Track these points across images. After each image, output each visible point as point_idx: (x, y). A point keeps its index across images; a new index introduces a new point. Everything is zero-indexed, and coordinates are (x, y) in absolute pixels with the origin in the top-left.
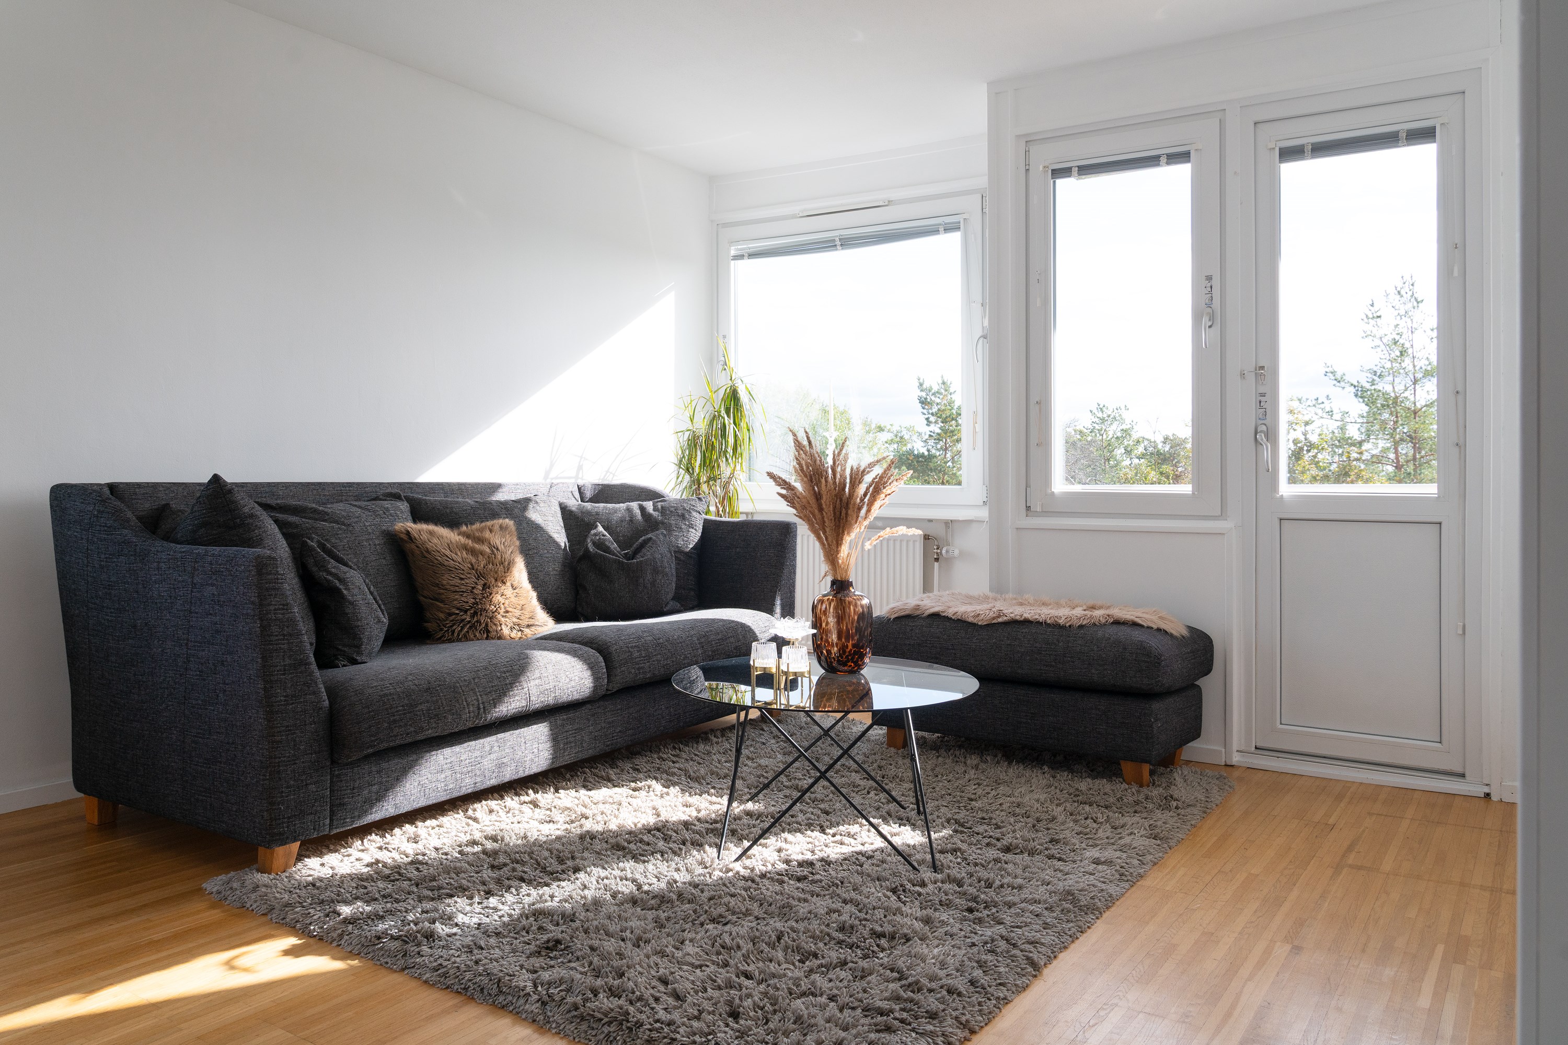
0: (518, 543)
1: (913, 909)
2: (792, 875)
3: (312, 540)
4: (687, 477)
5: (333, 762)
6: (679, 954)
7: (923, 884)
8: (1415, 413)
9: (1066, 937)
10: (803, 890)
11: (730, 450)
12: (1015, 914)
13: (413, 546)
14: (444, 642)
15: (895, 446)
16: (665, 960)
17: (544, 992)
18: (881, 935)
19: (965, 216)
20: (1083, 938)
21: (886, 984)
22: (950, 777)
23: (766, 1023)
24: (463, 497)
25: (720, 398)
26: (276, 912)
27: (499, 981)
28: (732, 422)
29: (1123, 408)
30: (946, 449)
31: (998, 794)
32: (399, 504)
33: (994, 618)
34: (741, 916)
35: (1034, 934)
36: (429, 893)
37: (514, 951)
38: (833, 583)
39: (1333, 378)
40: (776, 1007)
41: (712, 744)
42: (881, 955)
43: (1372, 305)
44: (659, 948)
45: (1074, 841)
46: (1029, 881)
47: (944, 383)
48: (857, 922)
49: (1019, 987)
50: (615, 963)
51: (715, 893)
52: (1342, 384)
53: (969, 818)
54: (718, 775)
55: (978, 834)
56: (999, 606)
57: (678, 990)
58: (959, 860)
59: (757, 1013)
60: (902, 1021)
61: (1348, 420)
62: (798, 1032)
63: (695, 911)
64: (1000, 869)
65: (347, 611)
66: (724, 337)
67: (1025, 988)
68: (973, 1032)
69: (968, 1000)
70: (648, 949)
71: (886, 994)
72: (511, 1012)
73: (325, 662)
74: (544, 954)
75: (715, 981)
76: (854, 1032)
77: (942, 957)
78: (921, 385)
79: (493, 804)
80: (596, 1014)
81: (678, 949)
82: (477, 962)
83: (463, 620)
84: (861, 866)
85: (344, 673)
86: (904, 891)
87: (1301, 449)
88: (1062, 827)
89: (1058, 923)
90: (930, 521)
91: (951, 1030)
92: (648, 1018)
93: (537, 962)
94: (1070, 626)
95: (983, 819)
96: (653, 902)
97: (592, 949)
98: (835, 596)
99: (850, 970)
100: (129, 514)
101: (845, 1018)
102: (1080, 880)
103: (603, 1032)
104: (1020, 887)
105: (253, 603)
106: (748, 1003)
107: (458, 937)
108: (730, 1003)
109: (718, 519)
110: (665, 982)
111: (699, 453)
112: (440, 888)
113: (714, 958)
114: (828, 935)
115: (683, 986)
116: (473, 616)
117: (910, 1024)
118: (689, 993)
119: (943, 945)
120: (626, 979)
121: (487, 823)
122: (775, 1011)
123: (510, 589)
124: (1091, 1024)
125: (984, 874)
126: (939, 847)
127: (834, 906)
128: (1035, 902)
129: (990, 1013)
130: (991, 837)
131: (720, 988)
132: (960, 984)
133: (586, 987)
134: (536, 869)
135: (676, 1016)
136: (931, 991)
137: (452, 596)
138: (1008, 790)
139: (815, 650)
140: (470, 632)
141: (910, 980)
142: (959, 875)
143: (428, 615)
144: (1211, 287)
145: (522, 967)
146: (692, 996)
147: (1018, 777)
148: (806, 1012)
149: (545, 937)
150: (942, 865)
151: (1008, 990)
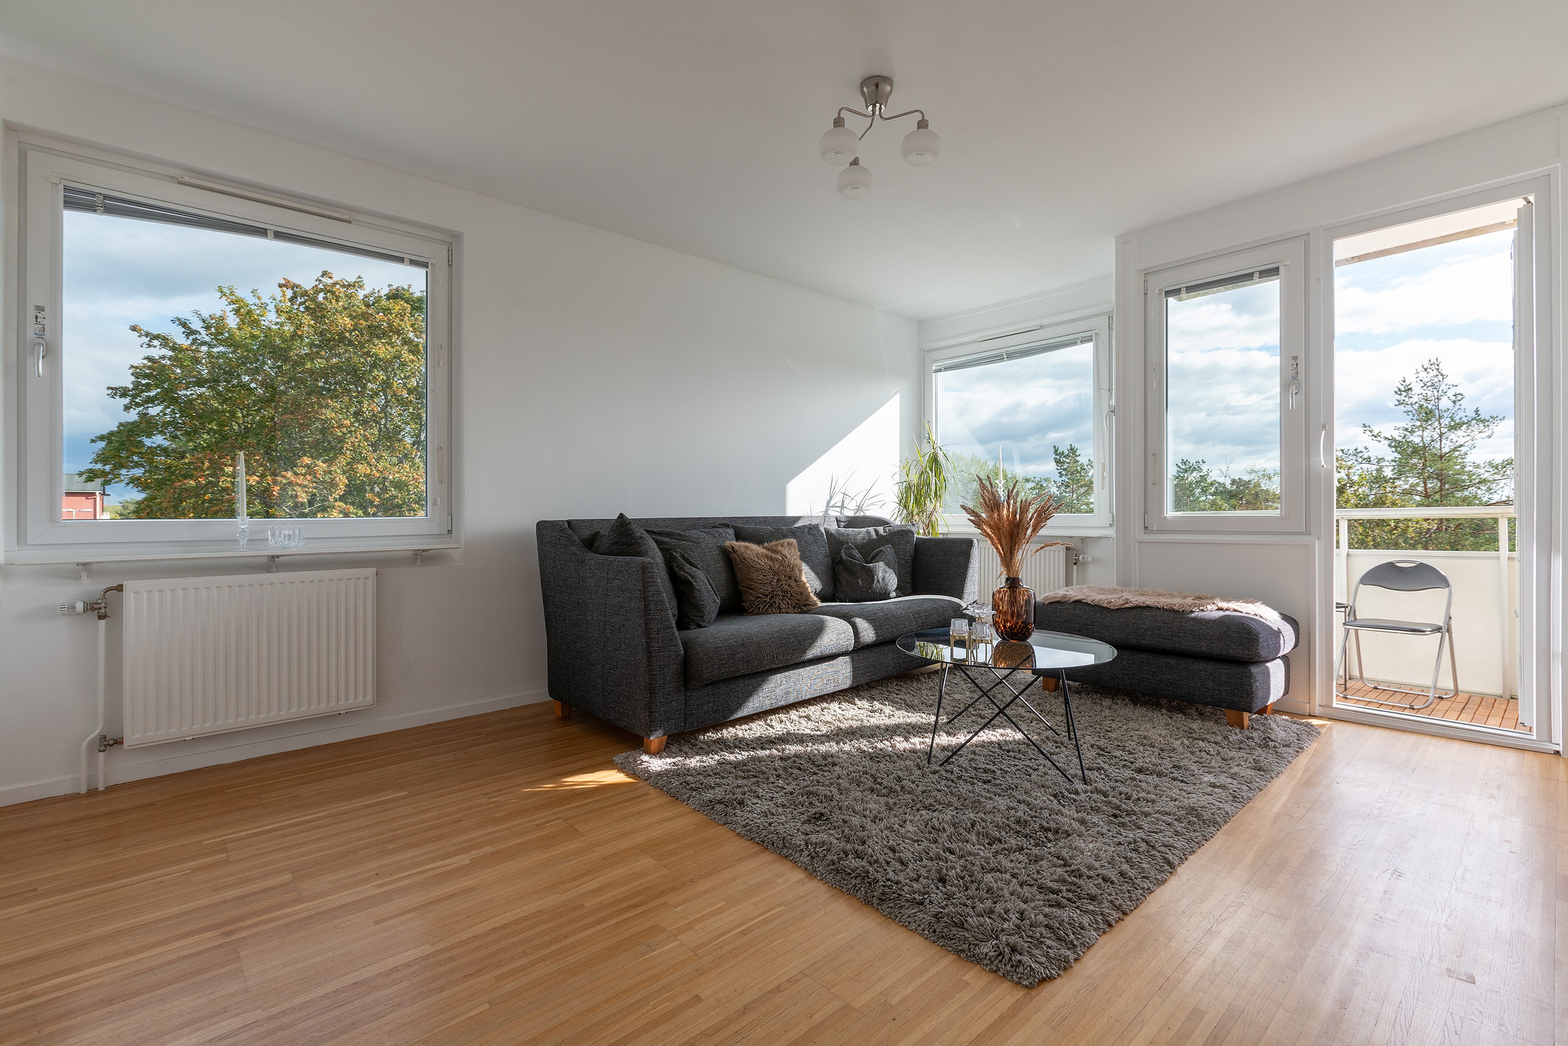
0: (799, 553)
1: (1070, 811)
2: (980, 779)
3: (676, 552)
4: (905, 511)
5: (686, 688)
6: (902, 831)
7: (1077, 793)
8: (1441, 457)
9: (1193, 843)
10: (988, 790)
11: (933, 494)
12: (1151, 822)
13: (736, 555)
14: (753, 614)
15: (1037, 491)
16: (893, 834)
17: (813, 850)
18: (1049, 830)
19: (1096, 331)
20: (1207, 845)
21: (1054, 868)
22: (1091, 714)
23: (966, 890)
24: (766, 526)
25: (926, 461)
26: (652, 778)
27: (784, 839)
28: (934, 475)
29: (1201, 461)
30: (1073, 492)
31: (1128, 728)
32: (728, 530)
33: (1123, 604)
34: (945, 806)
35: (1167, 839)
36: (742, 774)
37: (794, 818)
38: (1007, 580)
39: (1371, 434)
40: (973, 878)
41: (922, 683)
42: (1049, 845)
43: (1404, 381)
44: (889, 825)
45: (1193, 768)
46: (1160, 797)
47: (1072, 449)
48: (1029, 818)
49: (1159, 881)
50: (859, 834)
51: (926, 788)
52: (1379, 439)
53: (1108, 745)
54: (926, 705)
55: (1116, 757)
56: (1126, 595)
57: (902, 858)
58: (1103, 776)
59: (959, 881)
60: (1069, 900)
61: (1384, 464)
62: (990, 901)
63: (913, 800)
64: (1136, 786)
65: (696, 595)
66: (929, 422)
67: (1164, 882)
68: (1125, 914)
69: (1119, 887)
70: (882, 825)
71: (1054, 877)
72: (791, 861)
73: (682, 625)
74: (813, 822)
75: (928, 853)
76: (1032, 905)
77: (1096, 851)
78: (1056, 451)
79: (782, 716)
80: (847, 869)
81: (902, 827)
82: (770, 824)
83: (765, 601)
84: (1030, 776)
85: (693, 633)
86: (1063, 797)
87: (1345, 485)
88: (1182, 757)
89: (1187, 832)
90: (1071, 537)
91: (1107, 911)
92: (882, 877)
93: (808, 828)
94: (1183, 611)
95: (1119, 746)
96: (884, 791)
97: (844, 821)
98: (1009, 588)
99: (1026, 854)
100: (576, 538)
101: (1025, 893)
102: (1200, 799)
103: (851, 883)
104: (1153, 802)
105: (640, 590)
106: (952, 873)
107: (759, 805)
108: (939, 871)
109: (925, 537)
110: (893, 850)
111: (912, 496)
112: (749, 771)
113: (927, 835)
114: (1008, 826)
115: (906, 856)
116: (771, 599)
117: (1075, 903)
118: (910, 861)
119: (1096, 842)
120: (867, 846)
121: (779, 729)
122: (972, 882)
123: (794, 582)
124: (1223, 917)
125: (1122, 788)
126: (1087, 765)
127: (1011, 804)
128: (1166, 813)
129: (1138, 899)
130: (1126, 760)
131: (932, 859)
132: (1112, 874)
133: (840, 849)
134: (808, 762)
135: (901, 877)
136: (1089, 877)
137: (759, 586)
138: (1136, 726)
139: (994, 624)
140: (770, 608)
141: (1073, 867)
142: (1104, 788)
143: (744, 598)
144: (1297, 365)
145: (798, 830)
146: (912, 863)
147: (1142, 716)
148: (995, 886)
149: (814, 811)
150: (1090, 779)
151: (1150, 882)
